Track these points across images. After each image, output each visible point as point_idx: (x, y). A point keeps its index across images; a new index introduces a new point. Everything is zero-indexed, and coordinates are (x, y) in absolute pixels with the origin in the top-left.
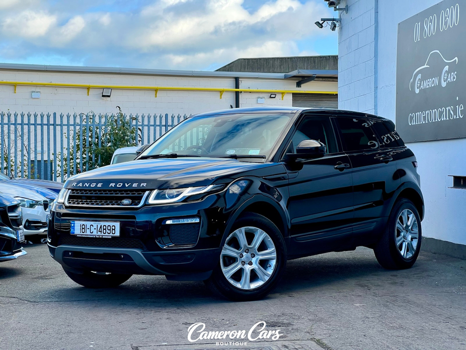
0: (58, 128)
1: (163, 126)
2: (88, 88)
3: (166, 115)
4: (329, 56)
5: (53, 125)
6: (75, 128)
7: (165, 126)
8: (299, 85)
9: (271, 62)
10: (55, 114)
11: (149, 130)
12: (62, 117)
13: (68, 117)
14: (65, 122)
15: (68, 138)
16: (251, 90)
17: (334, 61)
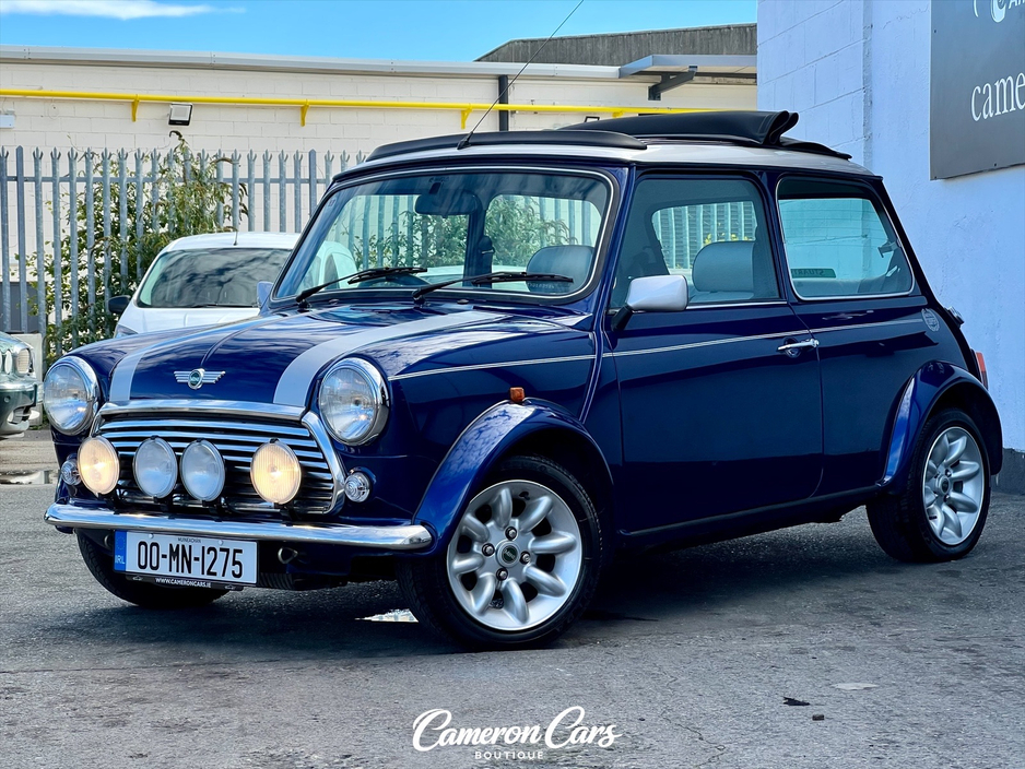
0: (29, 187)
1: (304, 181)
2: (134, 104)
3: (312, 155)
4: (729, 28)
5: (16, 179)
6: (72, 187)
7: (309, 181)
8: (654, 93)
9: (589, 46)
10: (20, 151)
11: (266, 191)
12: (37, 158)
13: (55, 158)
14: (46, 171)
15: (56, 213)
16: (536, 106)
17: (741, 38)
